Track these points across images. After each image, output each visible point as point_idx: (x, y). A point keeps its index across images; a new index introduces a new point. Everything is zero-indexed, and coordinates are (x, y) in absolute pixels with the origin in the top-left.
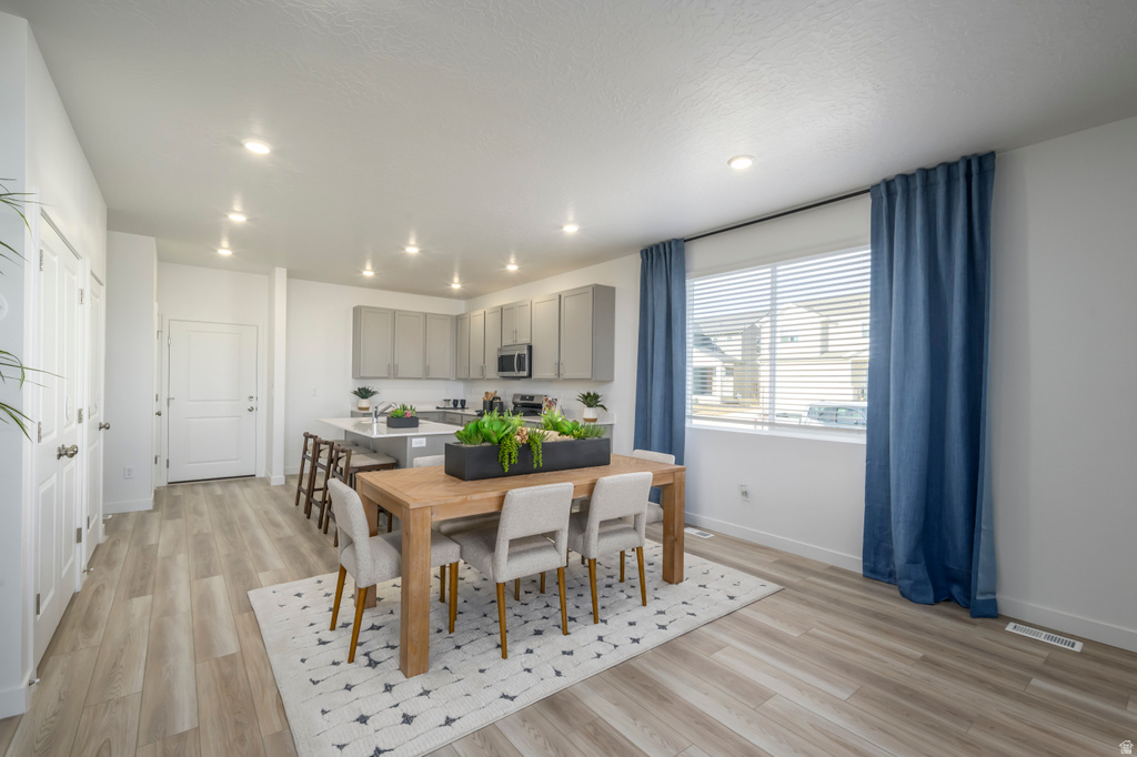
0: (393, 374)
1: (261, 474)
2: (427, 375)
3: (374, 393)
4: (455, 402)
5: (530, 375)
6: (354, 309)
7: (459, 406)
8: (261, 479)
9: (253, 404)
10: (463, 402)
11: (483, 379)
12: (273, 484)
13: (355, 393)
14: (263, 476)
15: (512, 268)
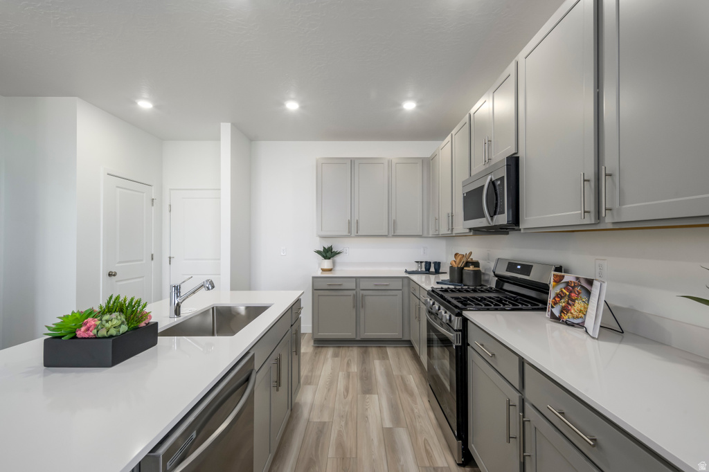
0: (354, 231)
2: (393, 232)
4: (428, 264)
7: (432, 269)
10: (437, 265)
13: (318, 252)
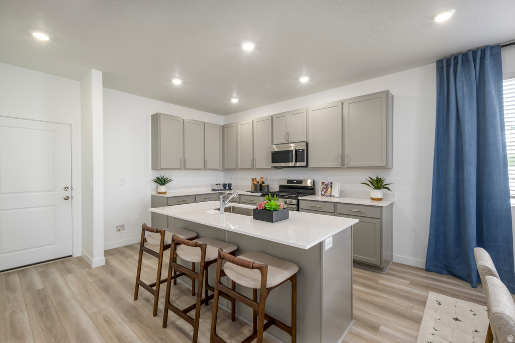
0: (184, 166)
1: (77, 253)
2: (205, 167)
3: (170, 180)
4: (225, 185)
5: (307, 166)
6: (152, 116)
7: (227, 188)
8: (78, 258)
9: (68, 193)
10: (230, 185)
11: (253, 168)
12: (94, 266)
13: (155, 181)
14: (80, 255)
15: (304, 80)
